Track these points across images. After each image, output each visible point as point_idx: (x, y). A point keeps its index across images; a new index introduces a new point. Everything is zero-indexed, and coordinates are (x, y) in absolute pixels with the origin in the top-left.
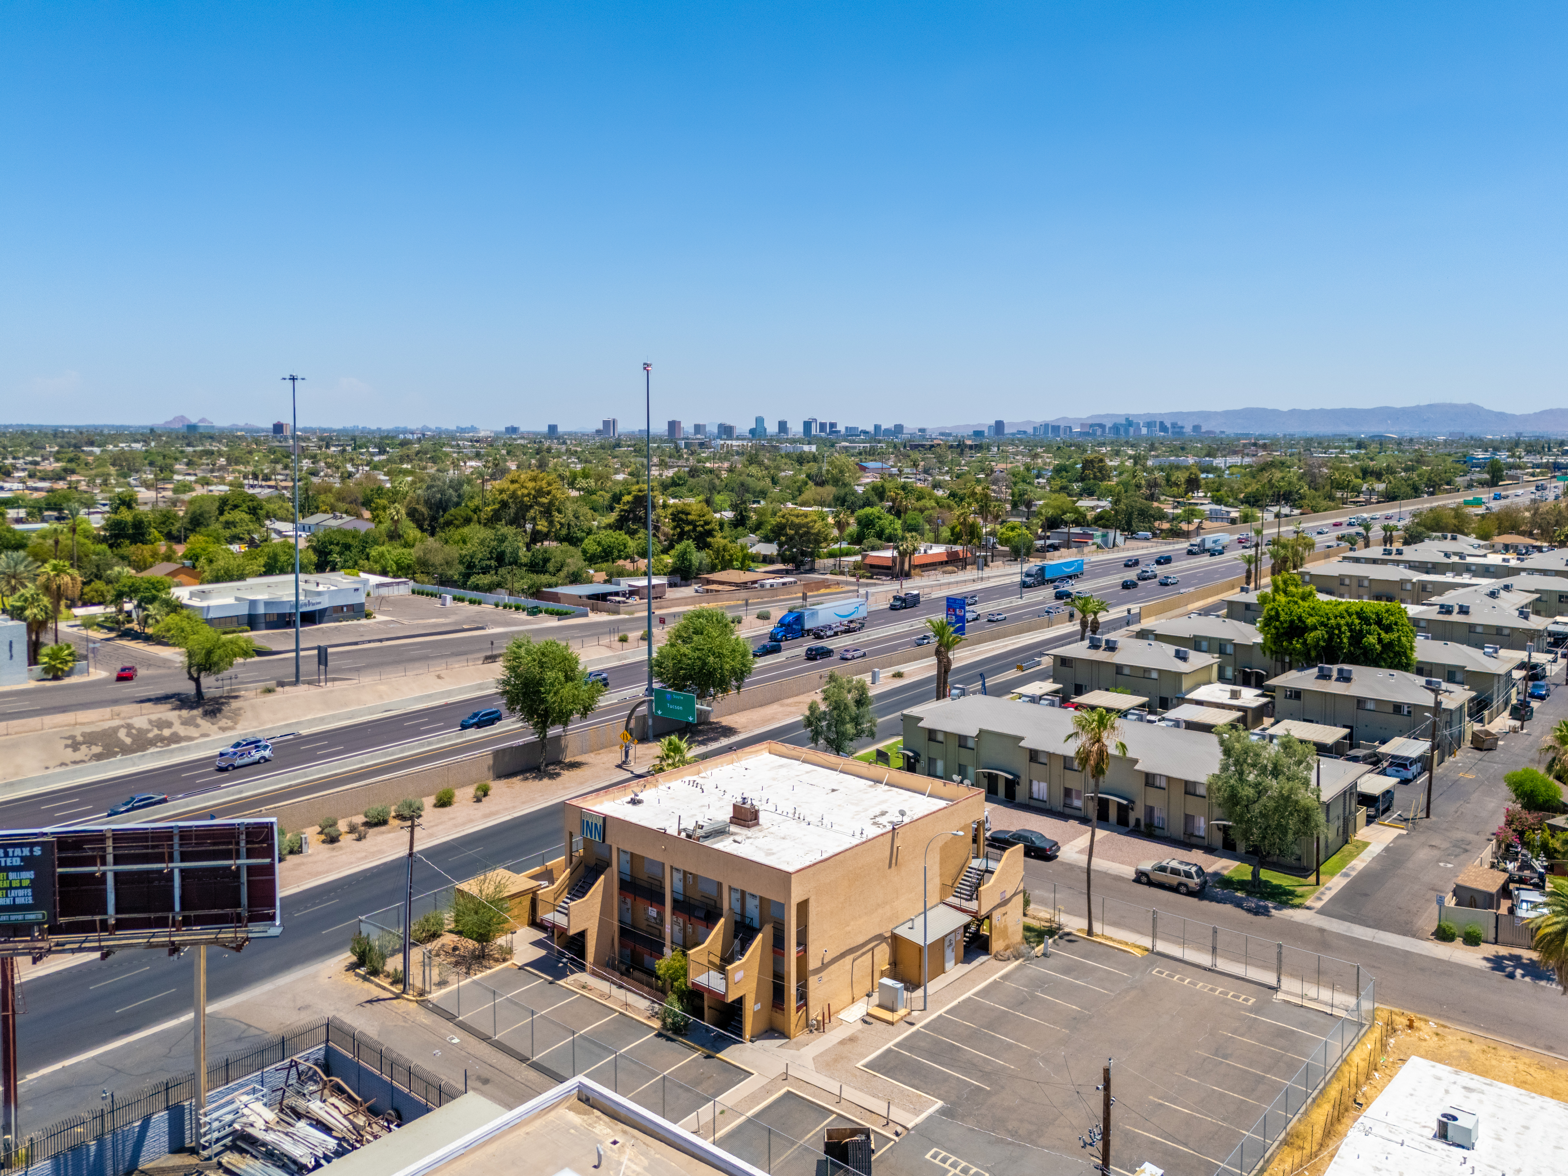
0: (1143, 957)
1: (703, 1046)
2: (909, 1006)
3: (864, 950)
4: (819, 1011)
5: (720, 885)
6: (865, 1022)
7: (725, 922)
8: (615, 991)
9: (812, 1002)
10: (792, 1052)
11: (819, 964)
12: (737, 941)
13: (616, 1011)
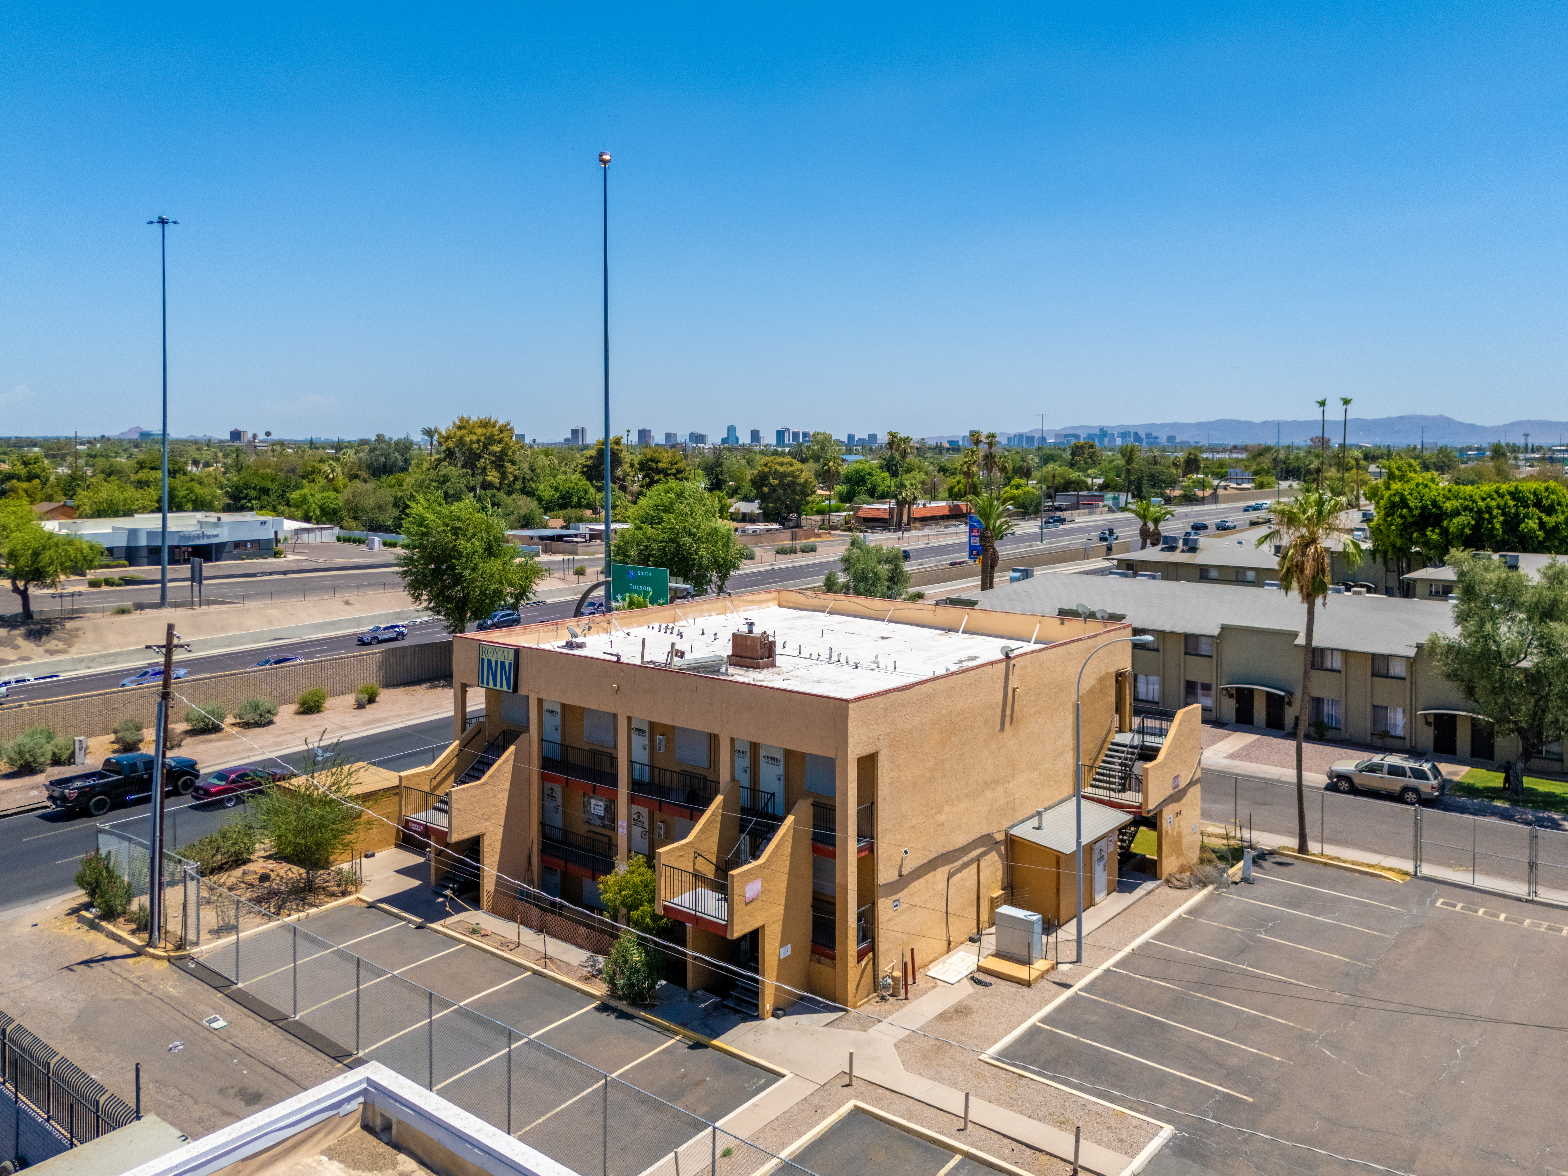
0: (1406, 884)
1: (685, 1025)
2: (1051, 953)
3: (966, 859)
4: (896, 961)
5: (713, 739)
6: (978, 982)
7: (724, 800)
8: (528, 936)
9: (883, 945)
10: (853, 1034)
11: (895, 876)
12: (744, 838)
13: (526, 969)
